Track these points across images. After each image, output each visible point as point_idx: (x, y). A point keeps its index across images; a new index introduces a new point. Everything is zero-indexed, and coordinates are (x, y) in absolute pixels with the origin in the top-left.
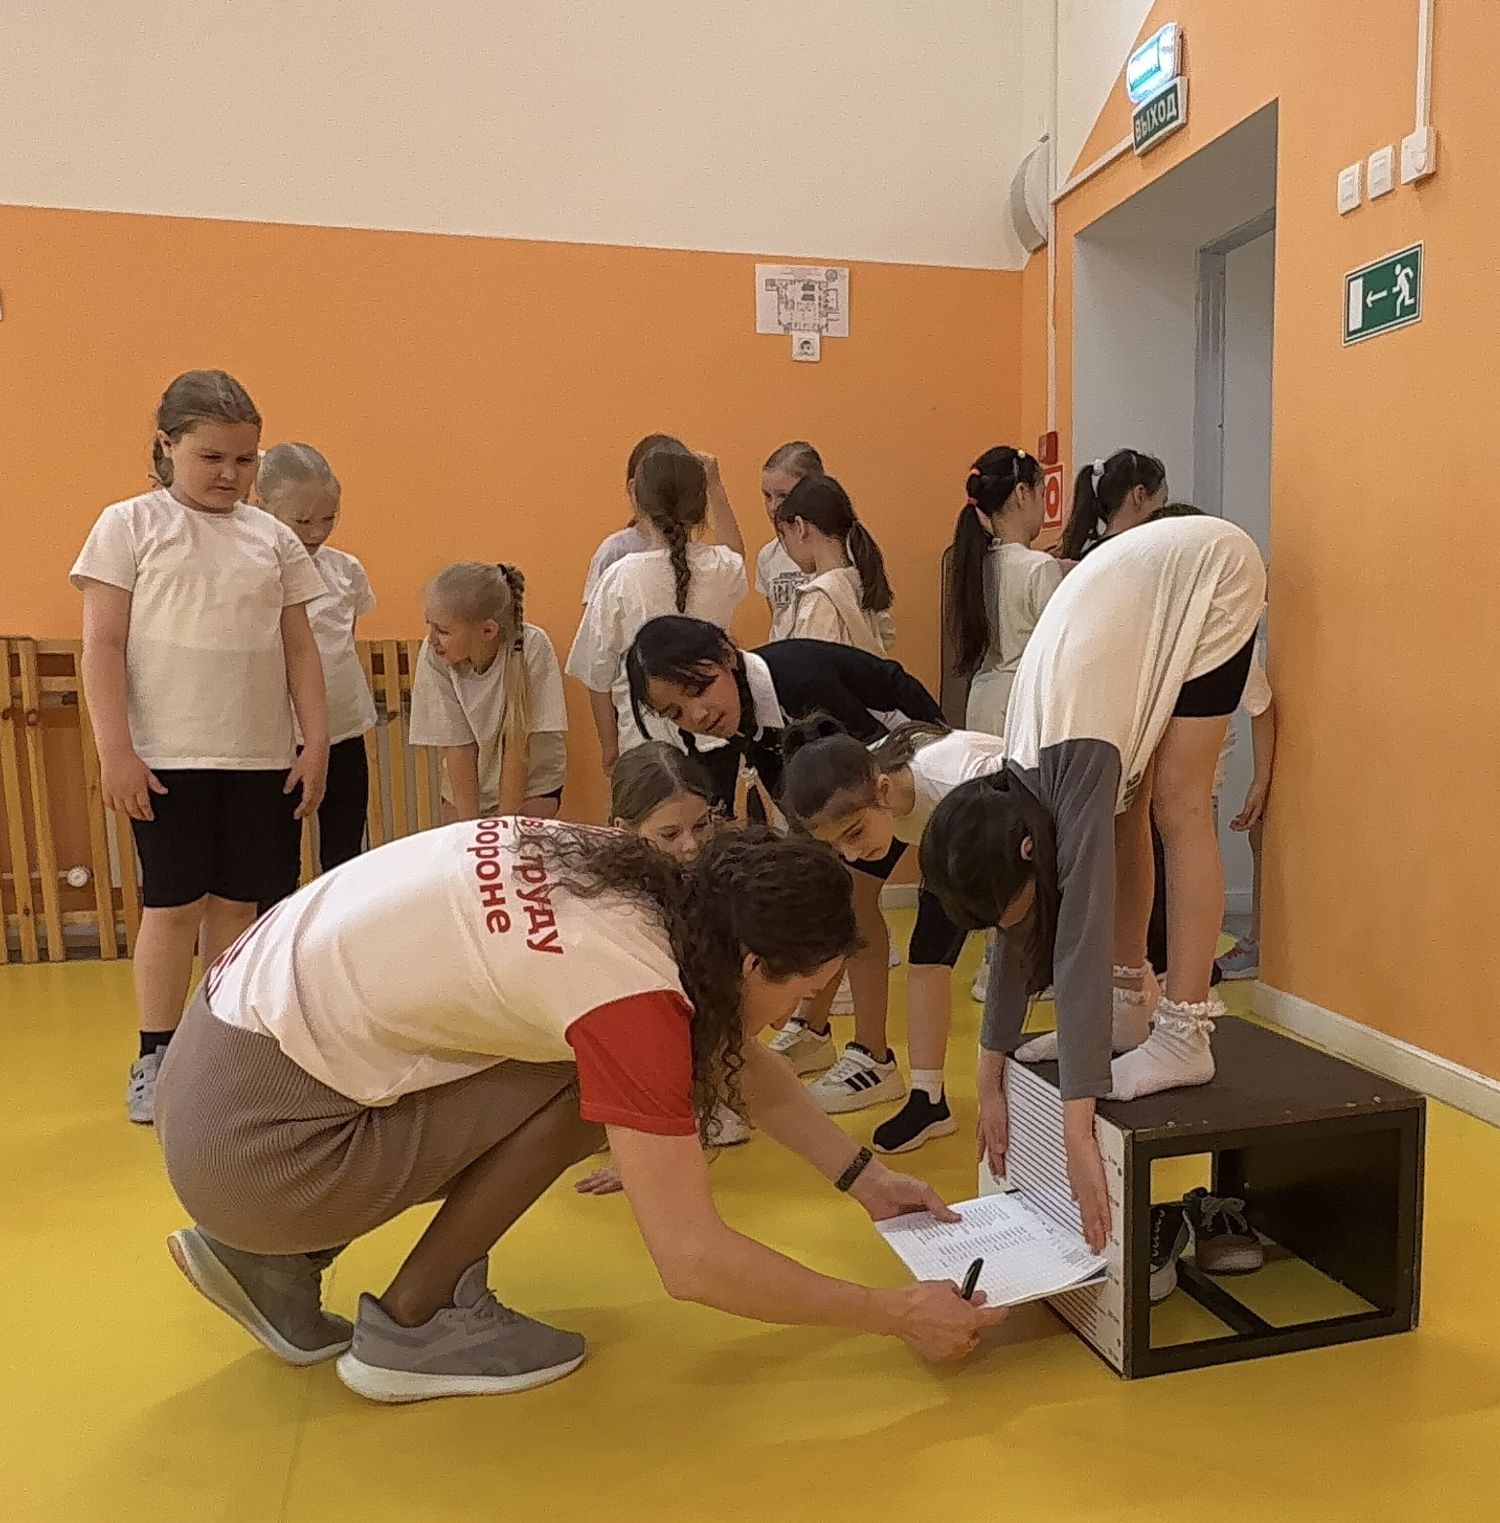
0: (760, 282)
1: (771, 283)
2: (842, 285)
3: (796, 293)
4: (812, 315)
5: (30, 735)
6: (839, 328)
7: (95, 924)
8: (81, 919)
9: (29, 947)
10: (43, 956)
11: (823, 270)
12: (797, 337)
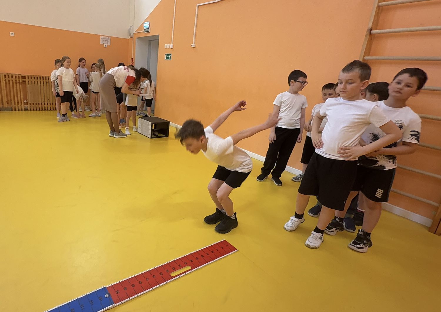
0: (101, 38)
1: (102, 38)
2: (110, 39)
3: (104, 39)
4: (106, 42)
5: (21, 85)
6: (109, 44)
7: (28, 107)
8: (26, 106)
9: (20, 109)
10: (22, 110)
11: (108, 37)
12: (105, 45)
